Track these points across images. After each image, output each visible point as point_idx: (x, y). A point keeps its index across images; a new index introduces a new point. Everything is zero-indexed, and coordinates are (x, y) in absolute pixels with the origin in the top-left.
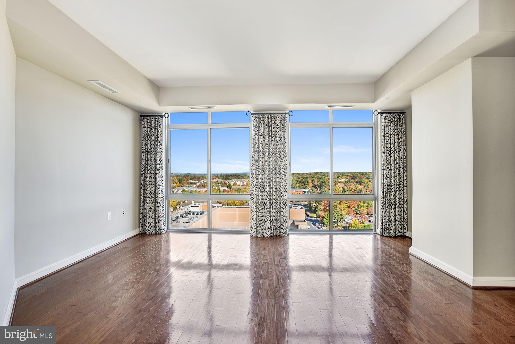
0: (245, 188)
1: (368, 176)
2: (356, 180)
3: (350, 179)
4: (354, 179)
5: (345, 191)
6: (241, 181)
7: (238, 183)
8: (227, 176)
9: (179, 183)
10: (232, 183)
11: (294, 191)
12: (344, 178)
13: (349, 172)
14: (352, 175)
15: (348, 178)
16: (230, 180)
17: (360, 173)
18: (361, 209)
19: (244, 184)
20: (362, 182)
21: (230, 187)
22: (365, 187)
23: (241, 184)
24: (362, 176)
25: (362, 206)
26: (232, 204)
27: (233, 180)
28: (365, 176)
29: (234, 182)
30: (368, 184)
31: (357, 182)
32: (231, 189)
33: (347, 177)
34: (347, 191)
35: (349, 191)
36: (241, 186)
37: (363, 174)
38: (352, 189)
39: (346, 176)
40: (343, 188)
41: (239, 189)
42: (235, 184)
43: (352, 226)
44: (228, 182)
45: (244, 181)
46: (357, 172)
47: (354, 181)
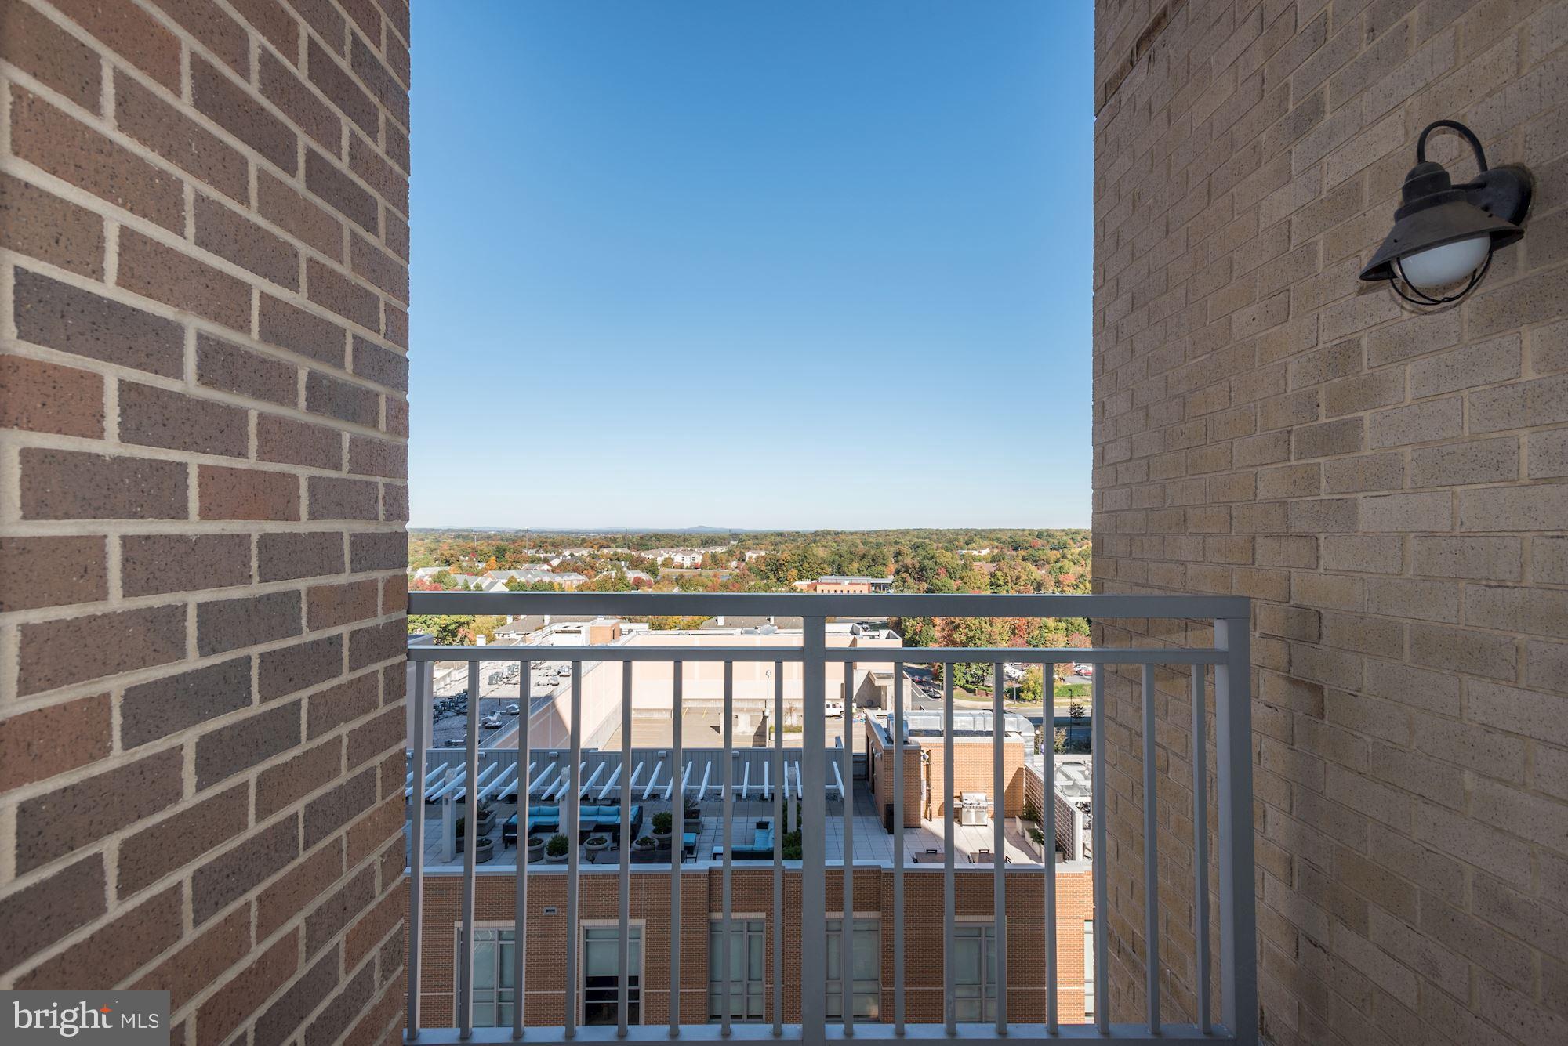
0: (700, 575)
1: (1056, 542)
2: (1022, 553)
3: (1006, 550)
4: (1016, 549)
5: (1000, 586)
6: (684, 553)
7: (677, 558)
8: (641, 538)
9: (494, 558)
10: (660, 560)
11: (846, 582)
12: (986, 547)
13: (1000, 530)
14: (1010, 537)
15: (997, 547)
16: (653, 551)
17: (1031, 532)
18: (1050, 636)
19: (696, 561)
20: (1042, 558)
21: (653, 570)
22: (1050, 572)
23: (688, 562)
24: (1040, 542)
25: (1053, 629)
26: (666, 624)
27: (662, 552)
28: (1048, 542)
29: (666, 556)
30: (1059, 564)
31: (1024, 559)
32: (659, 578)
33: (996, 543)
34: (1006, 584)
35: (1010, 584)
36: (687, 568)
37: (1040, 535)
38: (1018, 578)
39: (993, 540)
40: (993, 575)
41: (682, 576)
42: (667, 563)
43: (1029, 689)
44: (648, 555)
45: (694, 555)
46: (1023, 530)
47: (1018, 556)
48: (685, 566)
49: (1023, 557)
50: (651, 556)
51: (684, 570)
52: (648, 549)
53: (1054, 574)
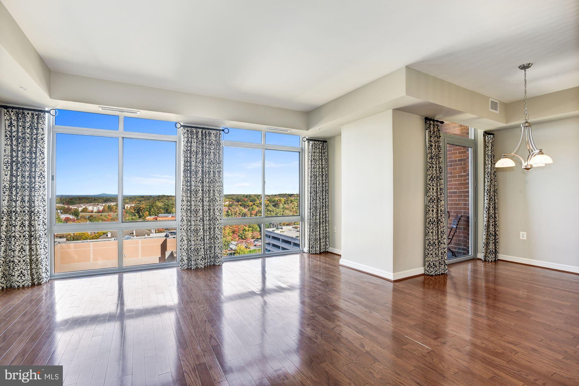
0: (101, 215)
1: (252, 199)
2: (240, 203)
3: (234, 202)
4: (238, 202)
5: (230, 215)
6: (94, 205)
7: (90, 208)
8: (71, 199)
10: (80, 209)
11: (170, 216)
12: (227, 201)
13: (233, 195)
14: (236, 197)
15: (231, 201)
16: (77, 205)
17: (244, 196)
18: (247, 233)
19: (100, 209)
20: (247, 205)
21: (76, 213)
22: (249, 210)
23: (95, 209)
24: (246, 199)
25: (247, 230)
26: (81, 238)
27: (82, 205)
28: (249, 199)
29: (84, 207)
30: (252, 207)
31: (241, 205)
32: (79, 217)
33: (231, 200)
34: (232, 215)
35: (233, 215)
36: (95, 212)
37: (247, 196)
38: (236, 212)
39: (230, 198)
40: (227, 212)
41: (91, 216)
42: (84, 211)
43: (237, 253)
44: (73, 207)
45: (99, 206)
46: (241, 195)
47: (238, 204)
48: (94, 211)
49: (240, 204)
50: (75, 207)
51: (93, 213)
52: (73, 204)
53: (250, 211)
